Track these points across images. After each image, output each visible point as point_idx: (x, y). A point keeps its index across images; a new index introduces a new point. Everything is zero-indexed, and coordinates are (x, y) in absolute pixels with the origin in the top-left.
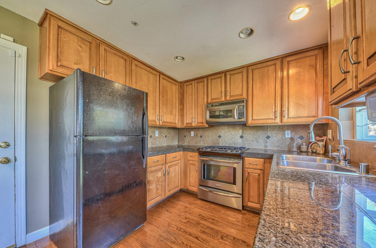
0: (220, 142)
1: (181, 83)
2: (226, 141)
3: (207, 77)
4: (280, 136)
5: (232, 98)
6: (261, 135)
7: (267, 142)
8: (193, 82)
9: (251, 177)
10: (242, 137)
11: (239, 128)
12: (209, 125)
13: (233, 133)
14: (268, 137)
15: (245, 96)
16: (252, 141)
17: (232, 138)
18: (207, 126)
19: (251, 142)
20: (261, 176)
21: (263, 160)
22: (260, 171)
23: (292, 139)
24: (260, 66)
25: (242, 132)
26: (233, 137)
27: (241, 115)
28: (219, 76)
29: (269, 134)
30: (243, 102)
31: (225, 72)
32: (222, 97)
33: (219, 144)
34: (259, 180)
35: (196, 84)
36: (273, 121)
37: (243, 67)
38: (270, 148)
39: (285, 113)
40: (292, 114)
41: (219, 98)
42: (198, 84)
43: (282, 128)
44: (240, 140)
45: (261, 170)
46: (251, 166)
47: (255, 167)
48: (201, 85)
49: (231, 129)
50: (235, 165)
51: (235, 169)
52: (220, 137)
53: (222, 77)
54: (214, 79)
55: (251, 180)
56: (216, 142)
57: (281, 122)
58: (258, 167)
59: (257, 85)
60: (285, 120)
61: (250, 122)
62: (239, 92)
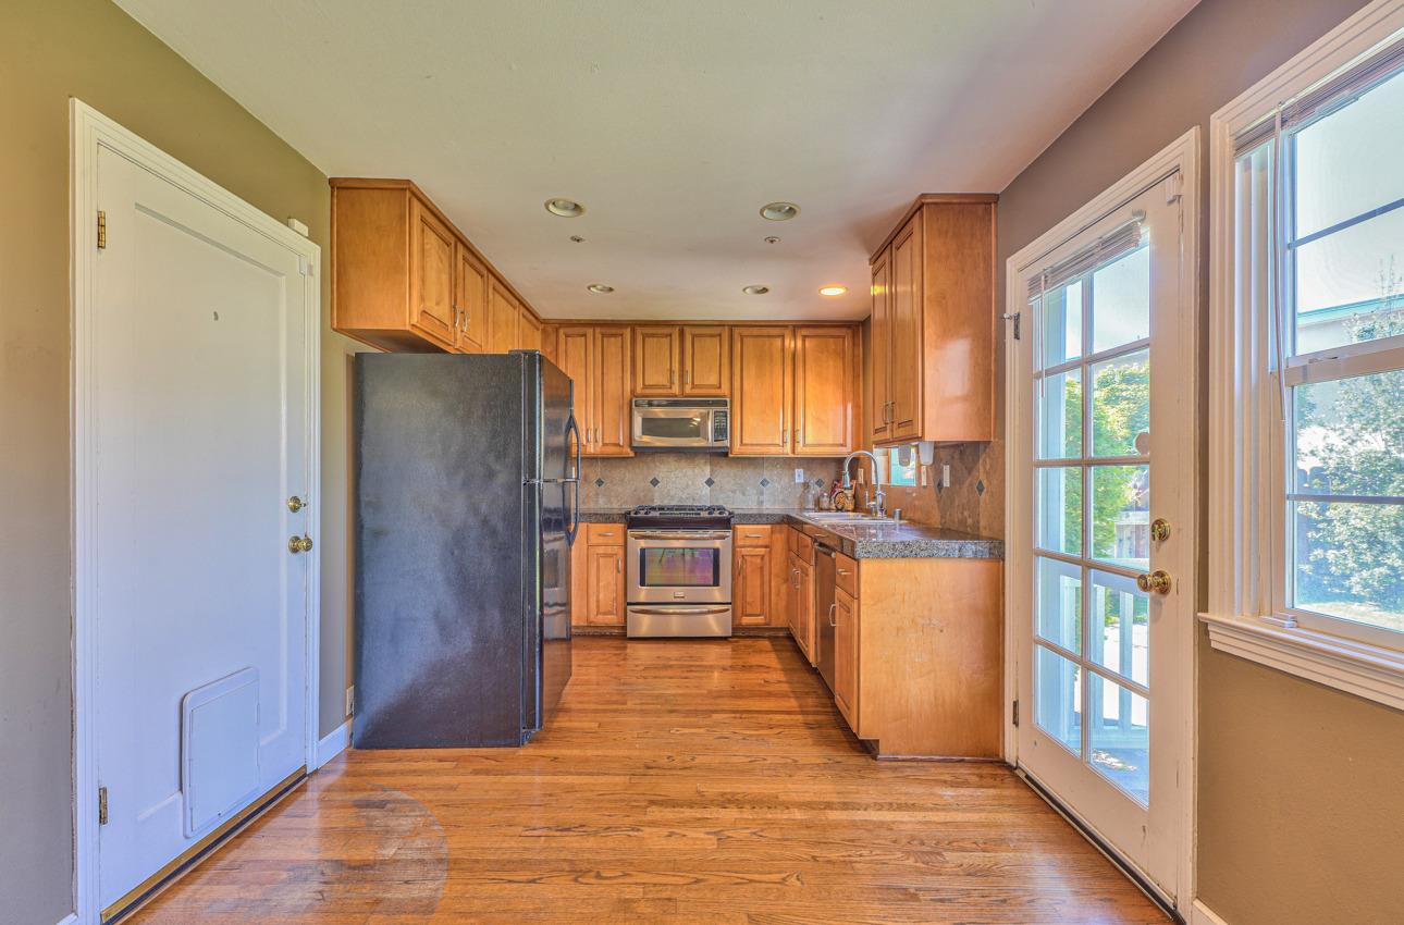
0: (657, 494)
1: (545, 322)
2: (672, 493)
3: (634, 325)
4: (787, 480)
5: (696, 391)
6: (751, 476)
7: (762, 493)
8: (590, 331)
9: (748, 564)
10: (710, 482)
11: (702, 461)
12: (636, 453)
13: (690, 472)
14: (764, 483)
15: (725, 389)
16: (734, 492)
17: (688, 486)
18: (632, 454)
19: (731, 494)
20: (767, 558)
21: (769, 527)
22: (764, 549)
23: (806, 485)
24: (755, 331)
25: (712, 471)
26: (690, 483)
27: (720, 432)
28: (666, 331)
29: (766, 475)
30: (725, 403)
31: (682, 327)
32: (672, 383)
33: (653, 501)
34: (762, 568)
35: (599, 336)
36: (779, 450)
37: (721, 324)
38: (768, 506)
39: (800, 437)
40: (809, 440)
41: (663, 387)
42: (605, 339)
43: (790, 463)
44: (707, 490)
45: (766, 547)
46: (748, 542)
47: (755, 542)
48: (613, 345)
49: (683, 463)
50: (718, 544)
51: (716, 552)
52: (655, 482)
53: (673, 337)
54: (653, 335)
55: (749, 570)
56: (645, 496)
57: (793, 452)
58: (760, 542)
59: (751, 372)
60: (800, 448)
61: (737, 450)
62: (713, 380)
